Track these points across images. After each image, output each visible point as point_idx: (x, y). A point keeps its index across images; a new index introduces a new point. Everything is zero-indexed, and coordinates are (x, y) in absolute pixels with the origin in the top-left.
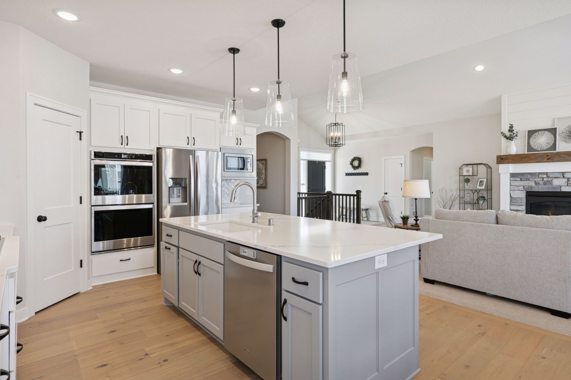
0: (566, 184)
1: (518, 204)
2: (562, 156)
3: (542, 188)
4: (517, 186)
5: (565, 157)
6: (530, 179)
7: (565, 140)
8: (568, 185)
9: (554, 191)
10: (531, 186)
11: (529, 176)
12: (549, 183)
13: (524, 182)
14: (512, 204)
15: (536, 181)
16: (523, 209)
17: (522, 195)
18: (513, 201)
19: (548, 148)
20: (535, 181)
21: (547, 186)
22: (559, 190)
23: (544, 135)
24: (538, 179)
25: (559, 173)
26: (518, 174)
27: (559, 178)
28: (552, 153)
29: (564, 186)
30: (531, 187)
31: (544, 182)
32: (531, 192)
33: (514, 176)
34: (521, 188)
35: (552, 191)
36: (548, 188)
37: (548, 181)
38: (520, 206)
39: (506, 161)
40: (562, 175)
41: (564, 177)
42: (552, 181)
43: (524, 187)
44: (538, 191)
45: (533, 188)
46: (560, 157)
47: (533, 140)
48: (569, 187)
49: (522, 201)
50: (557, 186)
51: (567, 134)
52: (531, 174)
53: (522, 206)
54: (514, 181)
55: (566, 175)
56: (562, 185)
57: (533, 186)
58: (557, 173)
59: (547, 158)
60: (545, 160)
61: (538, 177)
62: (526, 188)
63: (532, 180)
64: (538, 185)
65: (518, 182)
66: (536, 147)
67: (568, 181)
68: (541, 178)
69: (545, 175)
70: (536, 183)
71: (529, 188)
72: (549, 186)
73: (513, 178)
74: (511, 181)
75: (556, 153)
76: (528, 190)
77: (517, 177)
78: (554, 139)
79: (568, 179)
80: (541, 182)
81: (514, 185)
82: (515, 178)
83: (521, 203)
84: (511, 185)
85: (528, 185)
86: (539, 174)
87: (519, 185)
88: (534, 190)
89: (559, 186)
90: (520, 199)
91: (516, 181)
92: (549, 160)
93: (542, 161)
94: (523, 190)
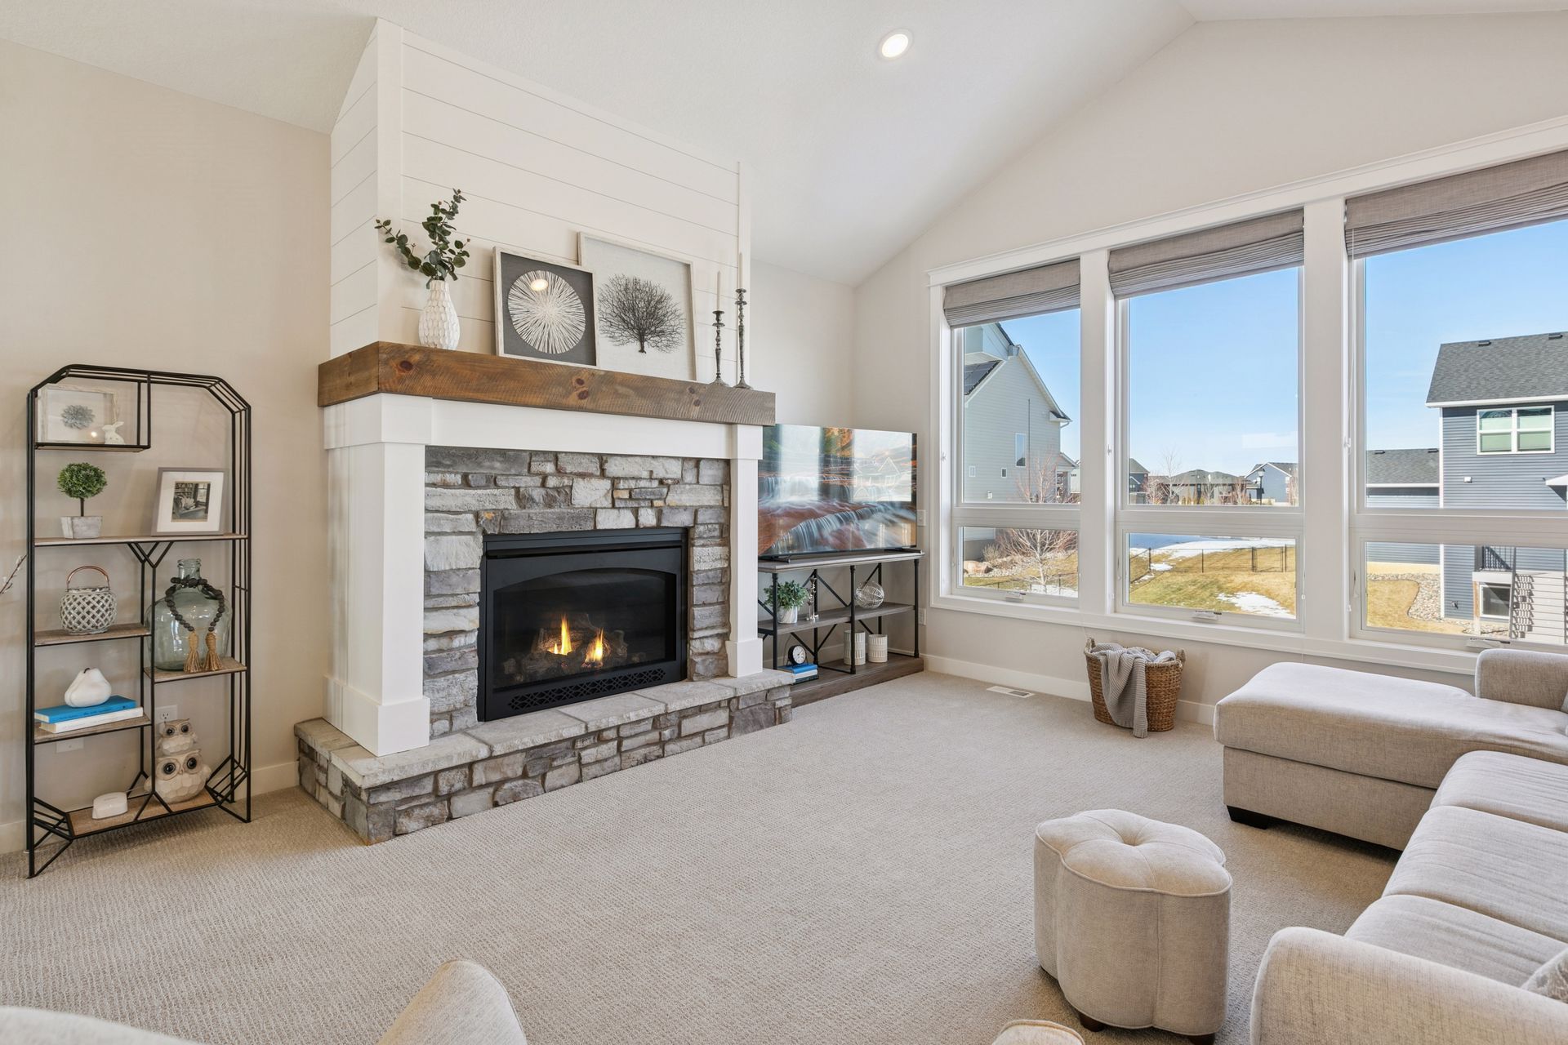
0: (608, 503)
1: (452, 604)
2: (621, 390)
3: (538, 521)
4: (449, 512)
5: (627, 396)
6: (501, 482)
7: (611, 329)
8: (614, 506)
9: (576, 529)
10: (502, 511)
11: (498, 465)
12: (561, 498)
13: (479, 492)
14: (432, 603)
15: (521, 490)
16: (470, 621)
17: (468, 553)
18: (434, 591)
19: (571, 350)
20: (519, 488)
21: (557, 510)
22: (589, 526)
23: (554, 291)
24: (529, 478)
25: (591, 457)
26: (454, 455)
27: (591, 475)
28: (590, 374)
29: (605, 508)
30: (503, 516)
31: (547, 494)
32: (502, 536)
33: (438, 464)
34: (467, 522)
35: (570, 529)
36: (561, 518)
37: (556, 489)
38: (462, 611)
40: (598, 466)
41: (603, 470)
42: (571, 487)
43: (477, 515)
44: (527, 531)
45: (513, 523)
46: (616, 392)
47: (518, 300)
48: (616, 511)
49: (469, 584)
50: (585, 511)
51: (615, 310)
52: (503, 454)
53: (470, 610)
54: (439, 489)
55: (610, 467)
56: (598, 506)
57: (512, 511)
58: (587, 456)
59: (580, 390)
60: (573, 399)
61: (526, 470)
62: (487, 519)
63: (507, 485)
64: (528, 505)
65: (453, 491)
66: (533, 337)
67: (614, 487)
68: (537, 474)
69: (550, 461)
70: (521, 498)
71: (496, 520)
72: (564, 510)
73: (437, 469)
74: (427, 485)
75: (604, 375)
76: (494, 531)
77: (451, 469)
78: (586, 318)
79: (615, 481)
80: (538, 494)
81: (437, 509)
82: (443, 473)
83: (468, 594)
84: (427, 510)
85: (494, 507)
86: (531, 458)
87: (456, 506)
88: (514, 528)
89: (591, 508)
90: (464, 576)
91: (446, 485)
92: (584, 402)
93: (564, 401)
94: (474, 530)
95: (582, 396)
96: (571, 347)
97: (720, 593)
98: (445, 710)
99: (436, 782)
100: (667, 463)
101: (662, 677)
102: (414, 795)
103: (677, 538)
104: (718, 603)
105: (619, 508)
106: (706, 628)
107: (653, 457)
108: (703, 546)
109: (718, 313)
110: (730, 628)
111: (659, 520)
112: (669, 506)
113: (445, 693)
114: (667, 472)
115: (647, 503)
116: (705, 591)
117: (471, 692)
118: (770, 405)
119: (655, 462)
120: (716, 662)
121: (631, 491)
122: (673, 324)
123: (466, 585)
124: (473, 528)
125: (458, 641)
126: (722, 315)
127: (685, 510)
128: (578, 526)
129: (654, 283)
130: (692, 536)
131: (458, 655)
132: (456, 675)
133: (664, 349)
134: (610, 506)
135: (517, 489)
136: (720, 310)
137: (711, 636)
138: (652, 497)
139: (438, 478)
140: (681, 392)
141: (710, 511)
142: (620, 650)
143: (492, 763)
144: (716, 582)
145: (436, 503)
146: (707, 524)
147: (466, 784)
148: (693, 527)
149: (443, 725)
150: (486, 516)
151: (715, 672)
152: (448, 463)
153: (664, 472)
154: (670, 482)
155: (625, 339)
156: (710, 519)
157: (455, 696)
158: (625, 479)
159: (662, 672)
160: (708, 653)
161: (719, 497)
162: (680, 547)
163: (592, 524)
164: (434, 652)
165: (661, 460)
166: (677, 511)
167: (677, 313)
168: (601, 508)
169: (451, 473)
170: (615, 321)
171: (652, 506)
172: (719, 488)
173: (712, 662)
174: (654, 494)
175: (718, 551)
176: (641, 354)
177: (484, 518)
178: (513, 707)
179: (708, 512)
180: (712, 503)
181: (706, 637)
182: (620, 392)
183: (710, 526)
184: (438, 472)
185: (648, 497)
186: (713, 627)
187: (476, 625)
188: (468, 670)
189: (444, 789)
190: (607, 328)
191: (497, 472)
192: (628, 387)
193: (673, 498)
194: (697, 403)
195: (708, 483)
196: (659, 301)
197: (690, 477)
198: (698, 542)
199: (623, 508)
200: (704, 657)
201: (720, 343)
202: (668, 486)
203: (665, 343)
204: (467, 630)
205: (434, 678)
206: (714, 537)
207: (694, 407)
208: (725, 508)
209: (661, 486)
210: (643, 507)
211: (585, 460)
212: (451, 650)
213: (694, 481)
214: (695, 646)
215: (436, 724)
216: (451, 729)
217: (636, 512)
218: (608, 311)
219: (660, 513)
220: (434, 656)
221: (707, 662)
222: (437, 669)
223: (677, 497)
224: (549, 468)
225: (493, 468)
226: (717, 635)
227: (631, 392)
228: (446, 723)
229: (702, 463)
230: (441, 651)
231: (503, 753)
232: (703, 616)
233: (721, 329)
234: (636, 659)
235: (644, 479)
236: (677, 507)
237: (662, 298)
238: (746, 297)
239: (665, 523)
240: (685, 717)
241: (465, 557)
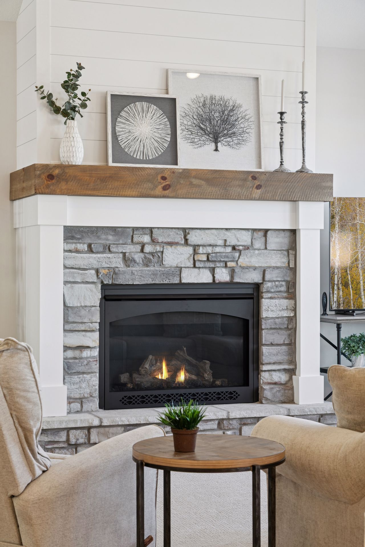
0: (190, 264)
1: (83, 329)
2: (195, 181)
3: (139, 275)
4: (79, 269)
5: (199, 186)
6: (113, 249)
7: (191, 136)
8: (195, 266)
9: (166, 282)
10: (114, 268)
11: (110, 237)
12: (155, 260)
13: (99, 255)
14: (68, 327)
15: (127, 254)
16: (93, 341)
17: (92, 296)
18: (71, 319)
19: (159, 156)
21: (152, 268)
22: (176, 280)
23: (149, 115)
24: (132, 246)
25: (177, 231)
26: (82, 232)
27: (177, 244)
28: (173, 171)
29: (188, 267)
30: (114, 271)
31: (145, 257)
32: (114, 286)
33: (73, 238)
34: (91, 275)
35: (162, 282)
36: (154, 274)
37: (152, 254)
38: (88, 334)
39: (63, 186)
40: (183, 237)
41: (186, 240)
42: (162, 252)
43: (97, 271)
44: (131, 283)
45: (121, 276)
46: (191, 184)
47: (123, 126)
48: (196, 270)
49: (92, 316)
50: (173, 269)
51: (195, 122)
52: (114, 229)
53: (93, 333)
54: (73, 254)
55: (192, 237)
56: (183, 266)
57: (120, 269)
58: (174, 230)
59: (164, 185)
60: (159, 190)
61: (130, 241)
62: (104, 274)
63: (117, 251)
64: (131, 265)
65: (82, 255)
66: (132, 149)
67: (195, 252)
68: (138, 243)
69: (147, 234)
70: (127, 260)
71: (110, 275)
72: (157, 269)
73: (71, 241)
74: (65, 251)
75: (182, 172)
76: (109, 282)
77: (80, 241)
78: (171, 131)
79: (196, 248)
80: (138, 257)
81: (72, 266)
82: (75, 243)
83: (92, 323)
84: (65, 267)
85: (108, 266)
86: (133, 232)
87: (84, 265)
88: (121, 280)
89: (177, 267)
90: (89, 311)
91: (77, 251)
92: (167, 192)
93: (152, 193)
94: (95, 281)
95: (165, 188)
96: (160, 153)
97: (286, 336)
98: (78, 397)
99: (68, 435)
100: (239, 234)
101: (237, 397)
102: (56, 440)
103: (250, 291)
104: (284, 344)
105: (199, 268)
106: (274, 363)
107: (227, 229)
108: (271, 298)
109: (282, 114)
110: (296, 365)
111: (232, 277)
112: (240, 266)
113: (77, 386)
114: (238, 241)
115: (222, 264)
116: (273, 334)
117: (94, 387)
118: (328, 184)
119: (228, 233)
120: (282, 391)
121: (208, 255)
122: (242, 126)
123: (90, 317)
124: (95, 279)
125: (86, 353)
126: (285, 115)
127: (254, 270)
128: (167, 280)
129: (227, 97)
130: (261, 291)
131: (85, 362)
132: (85, 375)
133: (235, 146)
134: (192, 266)
135: (124, 254)
136: (283, 111)
137: (279, 370)
138: (226, 260)
139: (72, 247)
140: (245, 180)
141: (277, 271)
142: (206, 375)
143: (102, 430)
144: (283, 327)
145: (70, 263)
146: (275, 281)
147: (86, 441)
148: (262, 283)
149: (76, 406)
150: (102, 271)
151: (282, 399)
152: (79, 237)
153: (236, 241)
154: (241, 248)
155: (202, 142)
156: (277, 277)
157: (84, 389)
158: (204, 246)
159: (237, 393)
160: (275, 383)
161: (285, 260)
162: (253, 298)
163: (178, 279)
164: (71, 358)
165: (233, 231)
166: (247, 270)
167: (247, 117)
168: (185, 267)
169: (80, 243)
170: (195, 130)
171: (226, 266)
172: (286, 253)
173: (279, 391)
174: (227, 257)
175: (285, 303)
176: (215, 152)
177: (102, 273)
178: (123, 403)
179: (274, 272)
180: (279, 265)
181: (274, 371)
182: (195, 183)
183: (277, 283)
184: (72, 243)
185: (222, 260)
186: (280, 363)
187: (97, 344)
188: (92, 373)
189: (73, 441)
190: (188, 136)
191: (110, 243)
192: (201, 179)
193: (244, 261)
194: (259, 187)
195: (275, 249)
196: (232, 110)
197: (259, 244)
198: (265, 295)
199: (202, 267)
200: (272, 386)
201: (283, 137)
202: (240, 251)
203: (236, 142)
204: (91, 346)
205: (71, 375)
206: (280, 292)
207: (256, 190)
208: (291, 269)
209: (234, 251)
210: (218, 267)
211: (172, 233)
212: (81, 358)
213: (263, 247)
214: (265, 377)
215: (72, 405)
216: (82, 410)
217: (213, 271)
218: (189, 123)
219: (232, 272)
220: (71, 361)
221: (275, 390)
222: (73, 370)
223: (247, 260)
224: (146, 239)
225: (107, 240)
226: (285, 370)
227: (203, 182)
228: (79, 405)
229: (269, 233)
230: (75, 358)
231: (108, 424)
232: (270, 354)
233: (284, 125)
234: (218, 383)
235: (219, 246)
236: (248, 268)
237: (234, 107)
238: (307, 97)
239: (237, 280)
240: (245, 424)
241: (89, 298)
